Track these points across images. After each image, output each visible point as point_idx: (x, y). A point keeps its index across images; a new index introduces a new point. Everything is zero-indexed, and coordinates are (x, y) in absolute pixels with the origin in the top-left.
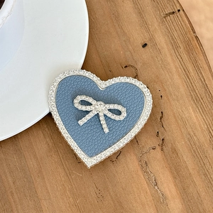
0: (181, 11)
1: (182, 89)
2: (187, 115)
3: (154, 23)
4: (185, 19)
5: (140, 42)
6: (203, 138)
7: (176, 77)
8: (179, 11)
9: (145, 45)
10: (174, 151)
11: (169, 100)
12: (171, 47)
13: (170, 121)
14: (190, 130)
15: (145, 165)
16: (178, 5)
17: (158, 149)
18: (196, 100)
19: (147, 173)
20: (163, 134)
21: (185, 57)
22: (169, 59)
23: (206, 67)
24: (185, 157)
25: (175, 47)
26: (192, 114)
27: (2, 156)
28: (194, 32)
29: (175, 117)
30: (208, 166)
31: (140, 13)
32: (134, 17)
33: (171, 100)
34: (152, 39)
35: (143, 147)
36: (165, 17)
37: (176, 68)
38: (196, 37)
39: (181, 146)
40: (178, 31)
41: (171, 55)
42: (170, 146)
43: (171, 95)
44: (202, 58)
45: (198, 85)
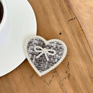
0: (76, 19)
1: (77, 52)
2: (79, 63)
3: (64, 24)
4: (77, 22)
5: (58, 32)
6: (86, 73)
7: (74, 47)
8: (75, 18)
9: (60, 34)
10: (74, 79)
11: (71, 57)
12: (71, 34)
13: (72, 66)
14: (80, 70)
15: (61, 85)
16: (74, 16)
17: (67, 78)
18: (83, 57)
19: (63, 89)
20: (69, 72)
21: (78, 38)
22: (71, 39)
23: (86, 42)
24: (78, 82)
25: (73, 34)
26: (81, 63)
27: (1, 83)
28: (81, 28)
29: (74, 64)
30: (88, 85)
31: (58, 20)
32: (56, 21)
33: (72, 57)
34: (63, 31)
35: (61, 78)
36: (69, 21)
37: (74, 43)
38: (82, 30)
39: (77, 77)
40: (74, 27)
41: (72, 37)
42: (72, 77)
43: (72, 55)
44: (85, 39)
45: (83, 50)
